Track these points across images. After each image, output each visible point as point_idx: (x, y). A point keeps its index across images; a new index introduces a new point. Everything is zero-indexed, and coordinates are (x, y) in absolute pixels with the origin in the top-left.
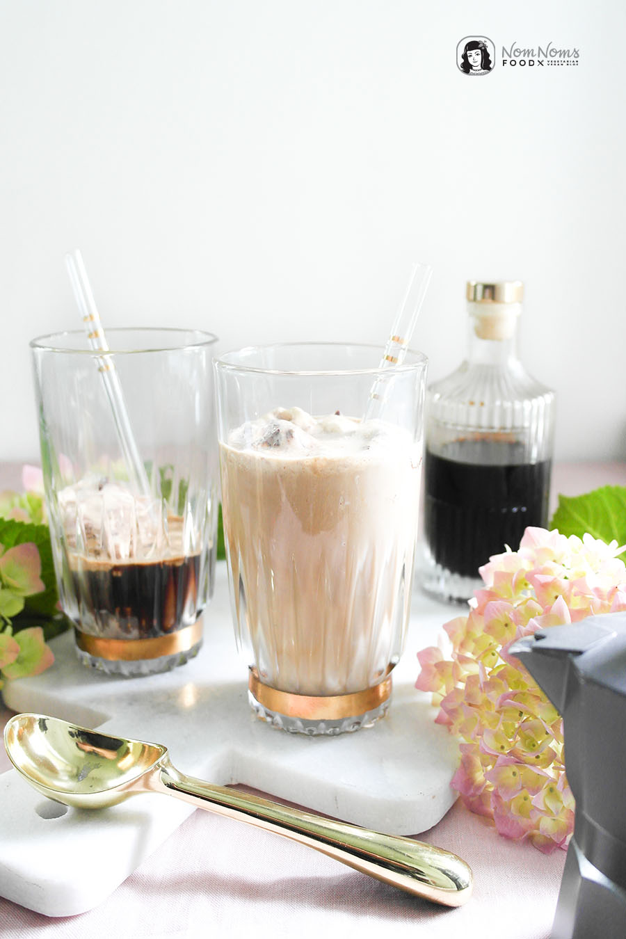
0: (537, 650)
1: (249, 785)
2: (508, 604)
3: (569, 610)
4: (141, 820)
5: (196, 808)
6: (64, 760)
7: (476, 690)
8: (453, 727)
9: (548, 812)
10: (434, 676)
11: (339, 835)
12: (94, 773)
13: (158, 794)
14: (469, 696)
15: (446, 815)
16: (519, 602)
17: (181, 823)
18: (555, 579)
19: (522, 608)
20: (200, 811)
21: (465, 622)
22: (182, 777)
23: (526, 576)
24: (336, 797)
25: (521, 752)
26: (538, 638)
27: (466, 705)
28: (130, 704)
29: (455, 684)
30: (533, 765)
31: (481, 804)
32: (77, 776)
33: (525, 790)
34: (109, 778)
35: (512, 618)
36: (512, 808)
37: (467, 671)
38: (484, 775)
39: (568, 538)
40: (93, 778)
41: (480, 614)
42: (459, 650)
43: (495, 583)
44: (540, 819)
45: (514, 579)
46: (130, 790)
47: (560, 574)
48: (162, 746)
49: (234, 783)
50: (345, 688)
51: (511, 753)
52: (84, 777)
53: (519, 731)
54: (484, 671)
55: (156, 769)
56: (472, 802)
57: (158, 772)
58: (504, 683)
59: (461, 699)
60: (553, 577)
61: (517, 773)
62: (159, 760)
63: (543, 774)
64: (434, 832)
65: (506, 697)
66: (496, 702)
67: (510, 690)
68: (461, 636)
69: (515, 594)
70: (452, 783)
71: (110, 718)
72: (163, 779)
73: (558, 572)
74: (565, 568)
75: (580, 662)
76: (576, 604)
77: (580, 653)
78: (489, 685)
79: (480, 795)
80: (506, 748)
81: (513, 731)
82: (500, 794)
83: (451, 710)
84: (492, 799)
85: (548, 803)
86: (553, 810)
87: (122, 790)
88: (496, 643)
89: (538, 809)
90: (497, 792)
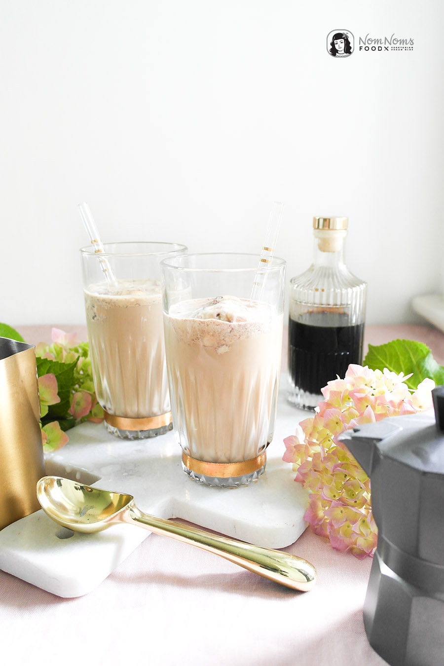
0: (354, 438)
1: (183, 518)
2: (338, 410)
3: (375, 414)
4: (118, 540)
5: (151, 532)
6: (72, 504)
7: (319, 462)
8: (305, 484)
9: (362, 535)
10: (294, 453)
11: (236, 549)
12: (90, 511)
13: (128, 524)
14: (314, 465)
15: (301, 536)
16: (345, 409)
18: (367, 395)
19: (346, 413)
20: (153, 534)
21: (313, 421)
22: (143, 514)
23: (349, 394)
24: (235, 526)
25: (345, 499)
26: (356, 431)
27: (313, 471)
29: (307, 458)
30: (353, 507)
31: (322, 529)
32: (80, 513)
33: (348, 521)
35: (340, 419)
36: (340, 532)
37: (313, 450)
38: (324, 513)
39: (374, 371)
40: (89, 515)
41: (322, 416)
42: (309, 438)
43: (330, 396)
44: (357, 539)
45: (342, 395)
46: (112, 521)
47: (369, 393)
48: (131, 495)
49: (174, 517)
50: (244, 458)
51: (339, 500)
52: (83, 514)
53: (344, 487)
54: (324, 450)
55: (127, 509)
56: (316, 529)
57: (128, 512)
58: (335, 457)
59: (310, 467)
60: (365, 395)
61: (343, 511)
62: (129, 504)
63: (359, 512)
64: (293, 546)
65: (336, 466)
66: (330, 469)
67: (340, 462)
68: (310, 429)
69: (342, 405)
70: (304, 517)
71: (100, 479)
72: (131, 516)
73: (368, 391)
74: (372, 389)
75: (380, 445)
76: (379, 410)
77: (380, 440)
78: (327, 459)
79: (321, 524)
80: (337, 496)
81: (341, 486)
82: (333, 524)
83: (304, 473)
84: (328, 527)
85: (362, 529)
86: (365, 534)
87: (105, 522)
88: (330, 434)
89: (355, 533)
90: (331, 522)
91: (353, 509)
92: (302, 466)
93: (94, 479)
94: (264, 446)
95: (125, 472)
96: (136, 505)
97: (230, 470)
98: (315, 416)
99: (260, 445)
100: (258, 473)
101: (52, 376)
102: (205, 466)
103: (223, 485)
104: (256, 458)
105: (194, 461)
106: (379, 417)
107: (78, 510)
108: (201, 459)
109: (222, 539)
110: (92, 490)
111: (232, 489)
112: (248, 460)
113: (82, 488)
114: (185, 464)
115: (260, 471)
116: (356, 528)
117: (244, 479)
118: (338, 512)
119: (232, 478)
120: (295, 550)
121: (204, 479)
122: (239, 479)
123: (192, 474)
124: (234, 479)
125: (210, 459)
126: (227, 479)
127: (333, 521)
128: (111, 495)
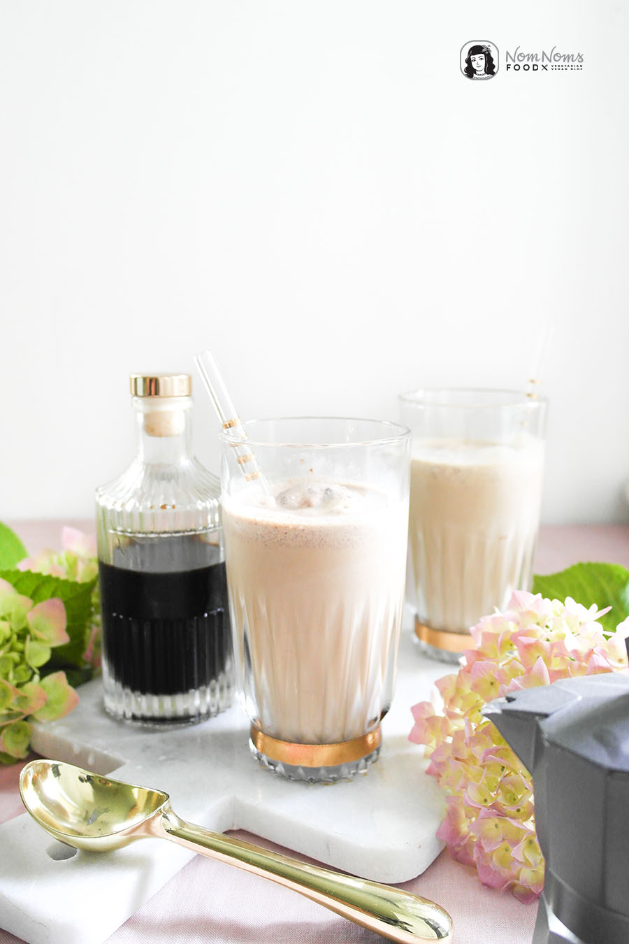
0: (507, 713)
1: (249, 831)
2: (495, 663)
3: (549, 671)
4: (143, 864)
5: (196, 854)
6: (75, 805)
7: (462, 744)
8: (441, 779)
9: (526, 864)
10: (426, 731)
11: (326, 883)
12: (103, 817)
13: (159, 839)
14: (455, 749)
15: (433, 863)
16: (503, 663)
17: (182, 866)
18: (537, 641)
19: (506, 668)
20: (200, 856)
21: (455, 679)
22: (182, 823)
23: (511, 638)
24: (328, 845)
25: (502, 805)
26: (510, 700)
27: (453, 759)
28: (144, 750)
29: (445, 738)
30: (513, 818)
31: (467, 854)
32: (87, 818)
33: (506, 841)
34: (117, 822)
35: (497, 677)
36: (494, 859)
37: (456, 725)
38: (468, 826)
39: (551, 600)
40: (102, 822)
41: (469, 672)
42: (449, 707)
43: (483, 643)
44: (521, 869)
45: (499, 640)
46: (133, 835)
47: (542, 636)
48: (165, 793)
49: (235, 828)
50: (343, 736)
51: (493, 806)
52: (93, 821)
53: (500, 786)
54: (470, 727)
55: (158, 815)
56: (457, 853)
57: (160, 818)
58: (488, 738)
59: (449, 753)
60: (536, 639)
61: (499, 826)
62: (161, 807)
63: (524, 828)
64: (420, 880)
65: (489, 752)
66: (480, 757)
67: (494, 745)
68: (451, 693)
69: (501, 654)
70: (438, 834)
71: (124, 764)
72: (164, 825)
73: (541, 634)
74: (548, 630)
75: (545, 725)
76: (557, 665)
77: (546, 716)
78: (475, 740)
79: (465, 846)
80: (489, 801)
81: (495, 785)
82: (483, 845)
83: (440, 763)
84: (475, 850)
85: (527, 854)
86: (531, 862)
87: (126, 835)
88: (482, 701)
89: (517, 861)
90: (480, 843)
91: (514, 823)
92: (438, 751)
93: (114, 765)
94: (376, 719)
95: (164, 754)
96: (173, 808)
97: (322, 756)
98: (460, 671)
99: (370, 716)
100: (366, 760)
101: (58, 602)
102: (285, 749)
103: (312, 778)
104: (364, 738)
105: (267, 740)
106: (556, 675)
107: (84, 814)
108: (277, 737)
109: (308, 868)
110: (107, 781)
111: (326, 784)
112: (351, 740)
113: (89, 779)
114: (255, 743)
115: (370, 757)
116: (519, 852)
117: (345, 771)
118: (491, 825)
119: (325, 768)
120: (422, 887)
121: (282, 768)
122: (337, 770)
123: (264, 758)
124: (329, 770)
125: (291, 738)
126: (317, 770)
127: (482, 841)
128: (135, 792)
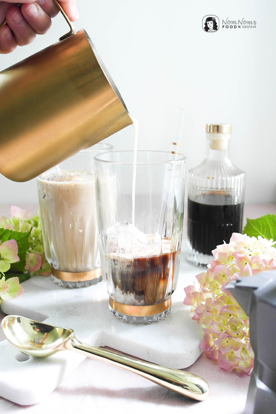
0: (237, 287)
1: (110, 346)
2: (225, 266)
3: (252, 269)
4: (62, 362)
7: (210, 305)
8: (200, 321)
9: (242, 359)
10: (192, 298)
13: (70, 351)
14: (207, 307)
15: (197, 360)
16: (229, 266)
19: (231, 268)
20: (88, 358)
21: (205, 275)
22: (81, 343)
23: (233, 254)
24: (148, 352)
25: (230, 332)
26: (238, 281)
27: (206, 311)
29: (201, 302)
30: (235, 338)
31: (213, 355)
32: (34, 343)
33: (232, 349)
35: (226, 273)
36: (226, 357)
37: (206, 296)
38: (214, 342)
39: (251, 238)
41: (212, 271)
42: (203, 287)
43: (219, 257)
44: (239, 362)
45: (227, 256)
46: (57, 349)
48: (71, 329)
49: (103, 346)
51: (226, 333)
53: (229, 323)
54: (214, 296)
55: (69, 340)
56: (208, 355)
58: (223, 301)
59: (204, 309)
60: (245, 255)
61: (229, 341)
62: (70, 336)
63: (240, 342)
64: (192, 367)
65: (223, 308)
66: (219, 310)
67: (226, 305)
68: (204, 281)
69: (228, 262)
70: (200, 346)
71: (49, 317)
72: (72, 344)
73: (246, 253)
74: (250, 251)
75: (256, 292)
76: (255, 267)
77: (256, 289)
78: (217, 302)
79: (212, 351)
80: (224, 330)
81: (227, 323)
82: (221, 351)
83: (200, 313)
84: (217, 353)
85: (242, 355)
86: (244, 358)
87: (53, 349)
88: (219, 284)
89: (238, 357)
90: (220, 350)
92: (198, 308)
95: (67, 312)
98: (208, 271)
101: (13, 241)
107: (33, 340)
109: (139, 362)
111: (146, 324)
114: (112, 306)
116: (238, 354)
120: (192, 370)
121: (126, 318)
127: (221, 350)
128: (57, 329)
